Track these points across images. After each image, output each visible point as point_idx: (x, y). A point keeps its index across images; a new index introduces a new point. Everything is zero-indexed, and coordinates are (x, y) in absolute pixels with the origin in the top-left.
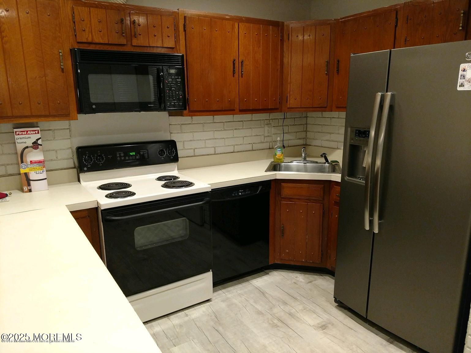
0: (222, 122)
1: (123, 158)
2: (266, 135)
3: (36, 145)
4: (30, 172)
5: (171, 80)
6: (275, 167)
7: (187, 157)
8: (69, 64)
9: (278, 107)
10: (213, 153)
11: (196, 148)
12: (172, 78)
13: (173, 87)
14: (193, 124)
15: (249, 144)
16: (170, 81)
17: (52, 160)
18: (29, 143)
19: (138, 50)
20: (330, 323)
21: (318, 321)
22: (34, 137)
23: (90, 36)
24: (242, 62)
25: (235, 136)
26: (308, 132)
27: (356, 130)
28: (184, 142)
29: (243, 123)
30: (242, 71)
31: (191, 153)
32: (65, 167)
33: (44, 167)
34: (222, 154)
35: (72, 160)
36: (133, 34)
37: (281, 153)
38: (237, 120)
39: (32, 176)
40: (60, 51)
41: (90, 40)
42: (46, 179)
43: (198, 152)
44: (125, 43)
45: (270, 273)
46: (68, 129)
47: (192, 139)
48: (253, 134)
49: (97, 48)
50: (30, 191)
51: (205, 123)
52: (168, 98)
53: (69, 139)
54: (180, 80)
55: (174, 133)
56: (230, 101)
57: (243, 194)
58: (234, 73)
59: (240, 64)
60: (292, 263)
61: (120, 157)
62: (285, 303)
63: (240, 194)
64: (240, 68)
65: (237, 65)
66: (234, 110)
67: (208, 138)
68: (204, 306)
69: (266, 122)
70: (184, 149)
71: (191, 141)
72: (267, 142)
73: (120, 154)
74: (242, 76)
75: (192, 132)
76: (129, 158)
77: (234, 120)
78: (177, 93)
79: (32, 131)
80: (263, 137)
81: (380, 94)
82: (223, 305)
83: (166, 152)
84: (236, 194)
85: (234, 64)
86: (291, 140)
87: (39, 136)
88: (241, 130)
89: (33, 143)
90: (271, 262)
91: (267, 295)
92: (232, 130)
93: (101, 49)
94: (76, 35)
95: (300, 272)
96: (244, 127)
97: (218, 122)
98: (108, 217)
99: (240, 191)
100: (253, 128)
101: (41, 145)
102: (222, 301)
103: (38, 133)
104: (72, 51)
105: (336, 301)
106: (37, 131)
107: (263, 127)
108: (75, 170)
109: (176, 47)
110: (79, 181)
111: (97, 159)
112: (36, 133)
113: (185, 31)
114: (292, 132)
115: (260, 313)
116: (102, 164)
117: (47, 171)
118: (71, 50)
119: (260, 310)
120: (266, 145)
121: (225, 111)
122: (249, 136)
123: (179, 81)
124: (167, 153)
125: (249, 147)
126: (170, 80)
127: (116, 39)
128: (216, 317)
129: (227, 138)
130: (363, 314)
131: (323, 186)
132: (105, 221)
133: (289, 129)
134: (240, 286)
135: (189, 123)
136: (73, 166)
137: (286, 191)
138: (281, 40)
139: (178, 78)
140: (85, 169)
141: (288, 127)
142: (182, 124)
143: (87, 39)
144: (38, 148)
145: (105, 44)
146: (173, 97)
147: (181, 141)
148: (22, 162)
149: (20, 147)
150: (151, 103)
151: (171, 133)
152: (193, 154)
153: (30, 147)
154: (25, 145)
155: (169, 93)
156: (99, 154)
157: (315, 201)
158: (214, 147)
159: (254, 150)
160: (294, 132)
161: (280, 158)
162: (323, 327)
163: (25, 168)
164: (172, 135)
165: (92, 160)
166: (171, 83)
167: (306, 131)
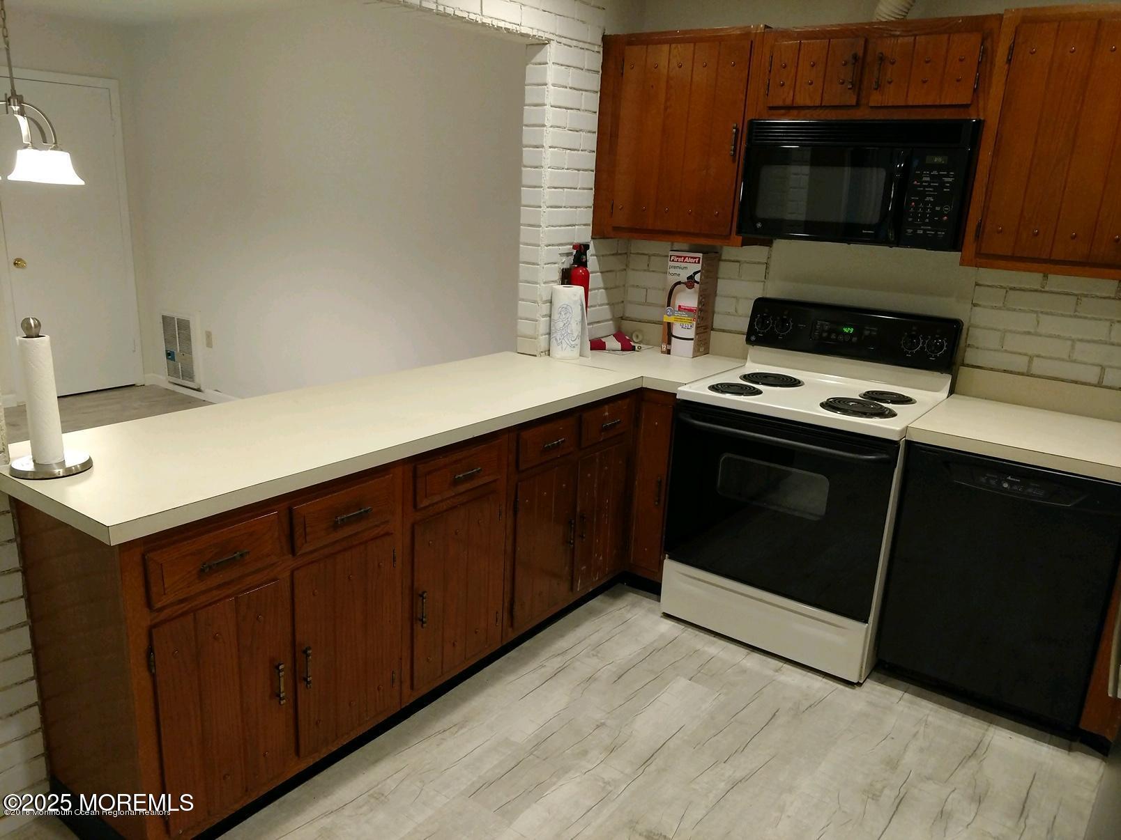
1: (825, 335)
3: (691, 282)
4: (674, 322)
5: (928, 179)
7: (1005, 371)
10: (1094, 380)
11: (1038, 356)
12: (930, 176)
13: (930, 196)
14: (1047, 292)
16: (926, 182)
17: (728, 314)
18: (684, 277)
22: (692, 268)
23: (791, 96)
28: (1007, 333)
31: (1020, 363)
36: (874, 81)
39: (677, 331)
40: (735, 125)
42: (692, 339)
44: (854, 102)
46: (763, 263)
47: (1032, 331)
50: (669, 352)
51: (1084, 295)
52: (910, 219)
53: (765, 282)
54: (950, 180)
55: (985, 307)
57: (1011, 486)
61: (821, 331)
63: (1006, 485)
67: (1086, 337)
70: (1001, 350)
71: (1029, 333)
73: (822, 325)
75: (1033, 312)
76: (837, 336)
78: (938, 209)
79: (692, 258)
82: (858, 707)
83: (923, 343)
84: (993, 482)
87: (698, 267)
89: (688, 278)
90: (1087, 725)
91: (972, 763)
94: (767, 95)
98: (682, 417)
99: (1009, 478)
101: (698, 283)
102: (869, 702)
103: (699, 262)
106: (697, 260)
108: (745, 338)
109: (976, 103)
111: (777, 326)
112: (695, 262)
113: (1009, 61)
115: (891, 763)
116: (783, 336)
119: (903, 762)
123: (948, 182)
124: (925, 345)
126: (925, 179)
128: (811, 707)
135: (1035, 288)
139: (947, 176)
140: (751, 338)
142: (1011, 289)
143: (784, 100)
144: (693, 287)
145: (815, 108)
146: (923, 217)
147: (999, 330)
148: (669, 305)
149: (672, 280)
150: (869, 227)
151: (975, 305)
152: (1024, 370)
153: (683, 283)
154: (677, 279)
155: (916, 208)
156: (785, 317)
158: (1098, 365)
163: (670, 315)
164: (975, 309)
165: (769, 325)
166: (926, 187)
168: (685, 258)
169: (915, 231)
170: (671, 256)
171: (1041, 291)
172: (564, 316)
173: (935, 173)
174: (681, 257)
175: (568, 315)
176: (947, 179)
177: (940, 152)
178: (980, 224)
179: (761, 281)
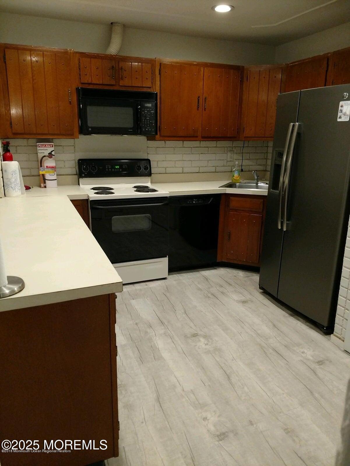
0: (190, 147)
1: (110, 170)
2: (229, 160)
3: (50, 155)
4: (45, 174)
6: (230, 186)
7: (160, 174)
8: (75, 98)
9: (236, 136)
10: (182, 172)
11: (167, 167)
12: (147, 110)
13: (148, 117)
15: (213, 166)
16: (146, 113)
17: (61, 168)
18: (46, 153)
19: (124, 89)
20: (250, 301)
21: (243, 298)
22: (50, 150)
23: (90, 78)
24: (205, 98)
25: (201, 159)
26: (268, 160)
27: (279, 153)
28: (158, 162)
29: (208, 149)
30: (205, 106)
31: (163, 170)
32: (70, 173)
33: (55, 171)
34: (189, 173)
35: (75, 169)
36: (120, 76)
37: (238, 175)
38: (203, 146)
39: (47, 177)
40: (69, 89)
41: (90, 81)
42: (56, 180)
43: (168, 170)
44: (115, 84)
45: (217, 269)
46: (73, 146)
47: (164, 160)
48: (217, 159)
49: (95, 87)
50: (45, 187)
51: (175, 147)
52: (143, 125)
53: (74, 153)
54: (153, 112)
55: (151, 154)
56: (194, 129)
57: (196, 202)
58: (198, 108)
59: (204, 100)
60: (235, 262)
61: (108, 168)
62: (221, 286)
63: (194, 202)
64: (204, 104)
65: (201, 101)
66: (197, 137)
67: (178, 160)
68: (160, 282)
69: (229, 149)
70: (158, 167)
72: (229, 166)
73: (108, 166)
74: (205, 110)
75: (164, 154)
76: (114, 170)
77: (201, 146)
78: (151, 121)
79: (49, 145)
80: (225, 161)
81: (292, 124)
82: (174, 283)
84: (191, 202)
85: (198, 100)
86: (252, 165)
87: (53, 149)
88: (207, 154)
89: (49, 154)
90: (219, 261)
91: (209, 280)
92: (199, 154)
93: (97, 88)
94: (80, 78)
95: (243, 271)
96: (209, 152)
97: (187, 147)
98: (94, 206)
99: (194, 200)
100: (217, 153)
101: (54, 155)
102: (174, 280)
103: (53, 147)
104: (77, 89)
105: (261, 288)
106: (52, 145)
107: (226, 153)
108: (77, 176)
109: (153, 87)
110: (79, 184)
111: (91, 169)
112: (51, 147)
113: (160, 74)
114: (253, 159)
115: (200, 289)
116: (95, 172)
117: (57, 175)
118: (76, 88)
119: (201, 288)
120: (229, 169)
121: (190, 137)
122: (214, 160)
124: (143, 168)
125: (213, 169)
126: (146, 111)
127: (107, 80)
128: (167, 288)
129: (194, 160)
130: (275, 295)
131: (262, 200)
132: (92, 208)
133: (250, 156)
134: (191, 273)
135: (163, 146)
136: (76, 173)
137: (234, 203)
138: (241, 81)
139: (152, 110)
140: (83, 175)
141: (249, 154)
142: (157, 147)
143: (88, 81)
144: (52, 157)
145: (100, 85)
146: (147, 125)
147: (156, 161)
148: (41, 166)
149: (40, 156)
150: (130, 129)
152: (165, 172)
153: (47, 156)
154: (44, 155)
155: (144, 121)
156: (93, 165)
157: (256, 212)
158: (182, 167)
159: (216, 172)
160: (255, 159)
161: (237, 179)
162: (244, 302)
163: (43, 171)
164: (149, 155)
165: (88, 169)
166: (146, 114)
167: (266, 159)
168: (45, 145)
169: (145, 130)
170: (38, 145)
171: (165, 147)
172: (14, 176)
173: (148, 109)
174: (44, 145)
175: (16, 175)
176: (152, 112)
177: (149, 102)
178: (159, 126)
179: (73, 153)
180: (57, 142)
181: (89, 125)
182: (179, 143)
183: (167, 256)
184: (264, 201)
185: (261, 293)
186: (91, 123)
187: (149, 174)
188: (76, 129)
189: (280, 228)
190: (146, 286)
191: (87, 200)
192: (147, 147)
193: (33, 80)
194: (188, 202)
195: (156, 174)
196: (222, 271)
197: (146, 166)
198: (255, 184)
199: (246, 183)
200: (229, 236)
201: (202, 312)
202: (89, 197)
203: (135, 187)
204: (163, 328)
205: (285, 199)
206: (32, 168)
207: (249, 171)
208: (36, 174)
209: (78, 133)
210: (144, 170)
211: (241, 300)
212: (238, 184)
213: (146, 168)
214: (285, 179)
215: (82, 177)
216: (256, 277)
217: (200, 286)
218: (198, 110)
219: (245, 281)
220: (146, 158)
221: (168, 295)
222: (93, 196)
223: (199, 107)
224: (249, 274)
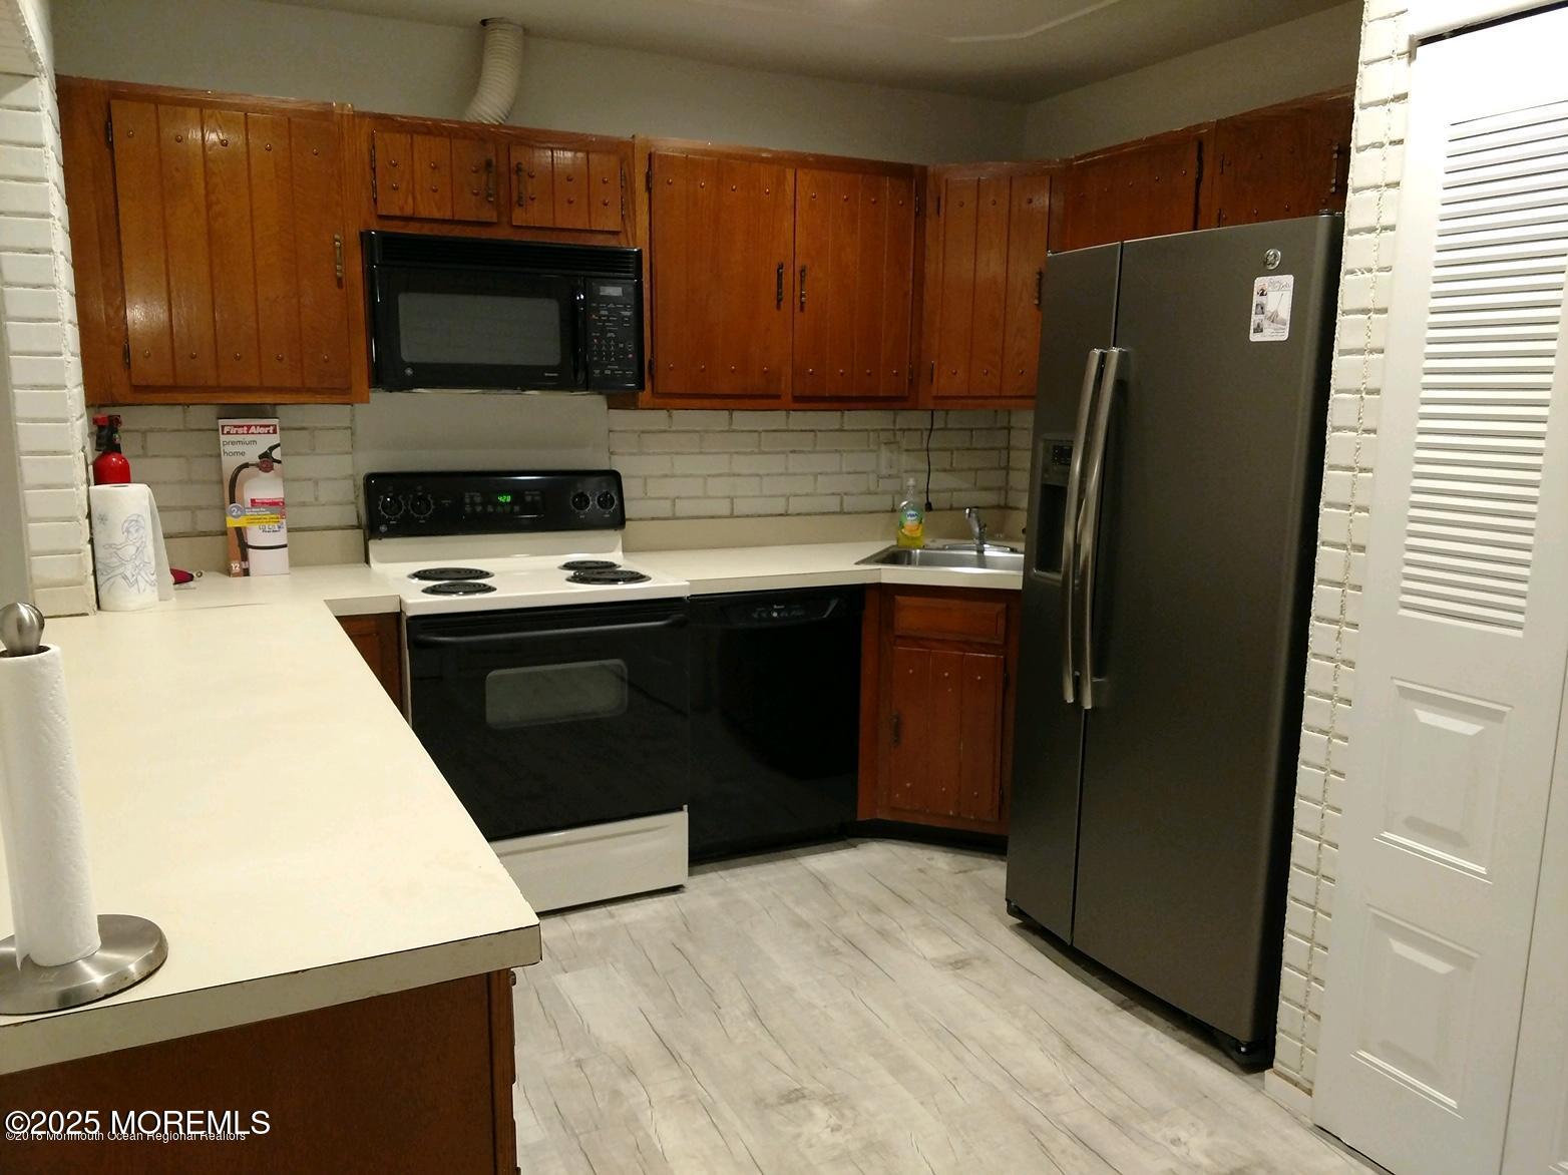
0: (755, 431)
1: (479, 509)
2: (884, 473)
3: (266, 461)
4: (248, 526)
5: (606, 313)
6: (893, 557)
7: (653, 519)
8: (355, 267)
9: (907, 394)
10: (727, 512)
11: (679, 498)
12: (608, 310)
13: (610, 331)
14: (674, 432)
15: (833, 494)
16: (604, 316)
17: (304, 504)
18: (252, 455)
19: (527, 237)
20: (979, 958)
21: (954, 951)
22: (264, 442)
23: (410, 200)
24: (803, 271)
25: (791, 471)
26: (1011, 472)
27: (1055, 448)
28: (645, 479)
29: (816, 436)
30: (802, 295)
31: (664, 508)
32: (336, 524)
33: (283, 515)
34: (752, 516)
35: (353, 507)
36: (515, 198)
37: (916, 523)
38: (799, 428)
39: (254, 537)
40: (337, 236)
41: (408, 211)
42: (285, 546)
43: (683, 508)
44: (495, 220)
45: (860, 846)
46: (346, 428)
47: (669, 473)
48: (844, 470)
49: (427, 230)
50: (246, 572)
51: (705, 431)
52: (595, 359)
53: (351, 453)
54: (628, 313)
55: (622, 454)
56: (766, 372)
57: (782, 615)
58: (779, 301)
59: (798, 275)
60: (922, 821)
61: (473, 504)
62: (877, 910)
63: (775, 614)
64: (797, 288)
65: (787, 279)
66: (778, 397)
67: (713, 472)
68: (661, 901)
69: (884, 436)
70: (646, 497)
71: (666, 476)
72: (885, 493)
73: (472, 497)
74: (802, 309)
75: (666, 453)
76: (496, 508)
77: (791, 428)
78: (621, 345)
79: (261, 426)
80: (872, 478)
81: (1097, 352)
82: (713, 903)
83: (593, 500)
84: (764, 615)
85: (780, 276)
86: (960, 490)
87: (275, 439)
88: (811, 456)
89: (260, 457)
90: (863, 816)
91: (833, 889)
92: (783, 453)
93: (436, 232)
94: (375, 200)
95: (945, 849)
96: (818, 448)
97: (742, 431)
98: (422, 637)
99: (776, 607)
100: (845, 451)
101: (279, 462)
102: (711, 894)
103: (275, 432)
104: (365, 237)
105: (1014, 910)
106: (272, 428)
107: (875, 451)
108: (359, 534)
109: (626, 231)
110: (367, 561)
111: (413, 507)
112: (269, 433)
113: (649, 189)
114: (962, 470)
115: (801, 924)
116: (425, 519)
117: (289, 530)
118: (361, 234)
119: (804, 918)
120: (885, 502)
121: (752, 397)
122: (833, 474)
123: (626, 317)
124: (596, 502)
125: (833, 504)
126: (603, 312)
127: (470, 208)
128: (688, 926)
129: (768, 475)
130: (1064, 935)
131: (1004, 605)
132: (415, 645)
133: (952, 459)
135: (663, 428)
136: (355, 523)
137: (908, 618)
138: (917, 214)
139: (625, 309)
140: (383, 528)
141: (949, 453)
142: (643, 432)
143: (402, 208)
144: (272, 468)
145: (444, 221)
146: (608, 356)
147: (640, 477)
148: (232, 501)
149: (230, 464)
150: (551, 369)
151: (612, 453)
152: (670, 515)
153: (253, 465)
154: (242, 460)
155: (600, 346)
156: (420, 494)
157: (985, 647)
158: (729, 497)
159: (845, 513)
160: (970, 469)
161: (914, 536)
162: (959, 964)
163: (238, 516)
164: (613, 457)
165: (400, 508)
166: (605, 321)
167: (1007, 469)
168: (249, 427)
169: (602, 372)
170: (223, 427)
171: (669, 432)
172: (135, 535)
173: (611, 306)
174: (242, 426)
175: (142, 531)
176: (623, 313)
177: (613, 281)
178: (650, 361)
179: (347, 453)
180: (292, 414)
181: (406, 355)
182: (717, 419)
183: (685, 807)
184: (1007, 607)
185: (1012, 928)
186: (414, 348)
187: (618, 521)
188: (360, 373)
189: (1070, 699)
190: (609, 922)
191: (397, 616)
192: (610, 431)
193: (209, 206)
194: (755, 616)
195: (641, 519)
196: (875, 855)
197: (607, 493)
198: (975, 553)
199: (943, 549)
200: (897, 729)
201: (812, 1006)
202: (406, 604)
203: (568, 566)
204: (676, 1073)
205: (1083, 603)
206: (200, 508)
207: (951, 509)
208: (215, 526)
209: (365, 387)
210: (598, 507)
211: (949, 957)
212: (918, 551)
213: (606, 501)
214: (1080, 532)
215: (381, 536)
216: (994, 874)
217: (803, 912)
218: (778, 307)
219: (957, 887)
220: (605, 467)
221: (689, 948)
222: (419, 601)
223: (781, 300)
224: (966, 860)
